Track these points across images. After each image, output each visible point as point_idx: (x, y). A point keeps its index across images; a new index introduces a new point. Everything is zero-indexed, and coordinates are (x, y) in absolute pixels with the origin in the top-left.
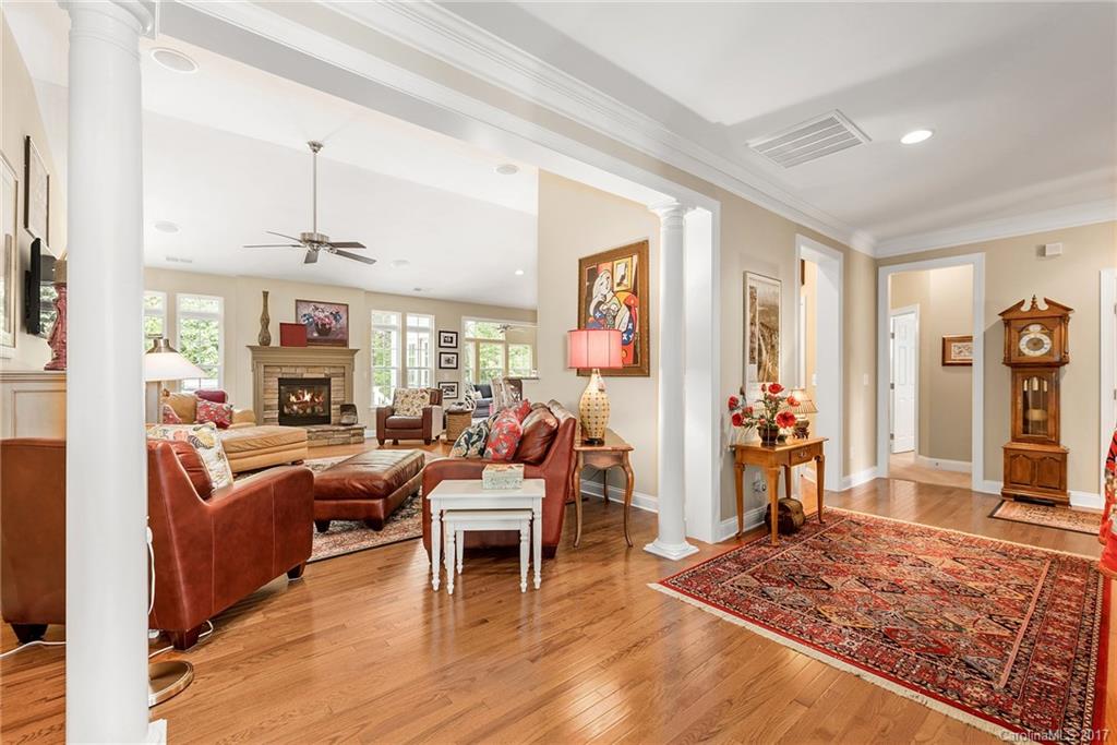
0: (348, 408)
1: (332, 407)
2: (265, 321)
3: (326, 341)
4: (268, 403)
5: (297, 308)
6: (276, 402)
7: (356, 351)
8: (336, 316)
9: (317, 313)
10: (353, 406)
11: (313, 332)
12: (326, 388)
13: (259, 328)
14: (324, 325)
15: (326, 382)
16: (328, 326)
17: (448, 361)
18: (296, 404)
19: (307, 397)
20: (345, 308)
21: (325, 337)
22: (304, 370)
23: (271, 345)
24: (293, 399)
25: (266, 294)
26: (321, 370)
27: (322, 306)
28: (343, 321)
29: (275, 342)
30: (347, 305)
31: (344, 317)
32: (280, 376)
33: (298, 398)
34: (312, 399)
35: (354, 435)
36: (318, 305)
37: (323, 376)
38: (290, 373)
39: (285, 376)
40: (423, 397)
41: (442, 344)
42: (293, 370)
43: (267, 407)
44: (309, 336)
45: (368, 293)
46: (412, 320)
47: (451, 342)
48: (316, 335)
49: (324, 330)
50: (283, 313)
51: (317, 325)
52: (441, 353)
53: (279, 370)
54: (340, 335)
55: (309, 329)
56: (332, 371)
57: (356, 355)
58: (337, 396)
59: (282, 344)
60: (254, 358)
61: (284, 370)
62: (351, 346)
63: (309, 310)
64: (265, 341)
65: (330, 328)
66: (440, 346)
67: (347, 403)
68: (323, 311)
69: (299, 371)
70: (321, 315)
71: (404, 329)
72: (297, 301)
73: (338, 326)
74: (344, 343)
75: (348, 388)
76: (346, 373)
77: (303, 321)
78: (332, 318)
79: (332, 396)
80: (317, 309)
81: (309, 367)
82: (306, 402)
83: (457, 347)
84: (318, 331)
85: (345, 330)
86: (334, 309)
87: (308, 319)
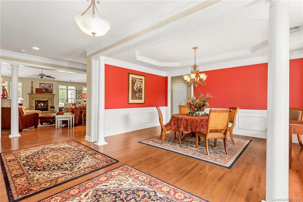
0: (53, 107)
1: (49, 107)
2: (32, 88)
3: (47, 92)
4: (33, 106)
5: (40, 85)
6: (35, 106)
7: (55, 94)
8: (50, 87)
9: (45, 86)
10: (54, 107)
12: (47, 103)
13: (30, 89)
14: (47, 89)
15: (47, 101)
17: (79, 97)
19: (42, 105)
22: (42, 99)
24: (39, 105)
25: (32, 82)
26: (46, 99)
28: (51, 88)
29: (34, 92)
30: (53, 84)
33: (40, 105)
37: (46, 100)
38: (38, 99)
40: (70, 105)
41: (77, 93)
42: (39, 99)
43: (32, 107)
44: (43, 91)
45: (58, 81)
46: (69, 87)
47: (80, 92)
48: (45, 91)
50: (37, 86)
51: (45, 89)
52: (77, 95)
53: (35, 99)
55: (43, 89)
56: (49, 99)
57: (55, 96)
58: (50, 105)
59: (36, 93)
60: (29, 96)
61: (37, 99)
63: (43, 85)
64: (32, 92)
67: (52, 106)
68: (46, 85)
69: (40, 99)
70: (46, 86)
71: (67, 90)
72: (40, 83)
74: (52, 93)
75: (53, 103)
76: (52, 99)
77: (41, 88)
78: (49, 87)
79: (49, 105)
80: (45, 85)
81: (43, 98)
82: (42, 106)
83: (81, 94)
84: (45, 90)
85: (52, 90)
86: (49, 85)
87: (43, 87)
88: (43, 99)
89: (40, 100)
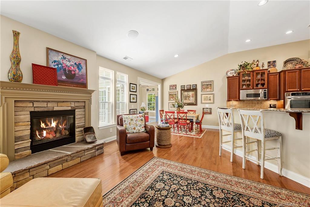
0: (89, 130)
1: (77, 130)
2: (16, 60)
3: (72, 83)
5: (48, 54)
7: (93, 91)
8: (79, 66)
9: (65, 61)
10: (92, 128)
11: (62, 75)
12: (71, 117)
14: (70, 71)
15: (72, 112)
16: (73, 73)
17: (133, 99)
18: (45, 129)
19: (54, 124)
20: (84, 61)
21: (71, 80)
23: (23, 82)
24: (43, 125)
25: (16, 35)
26: (69, 104)
27: (69, 57)
28: (83, 70)
29: (27, 78)
30: (86, 60)
31: (84, 68)
32: (32, 110)
33: (46, 125)
34: (57, 126)
35: (98, 150)
36: (65, 56)
37: (69, 108)
38: (41, 107)
39: (36, 110)
42: (45, 105)
43: (20, 139)
44: (59, 78)
46: (119, 76)
47: (134, 89)
48: (64, 77)
49: (71, 75)
51: (65, 70)
52: (130, 94)
53: (31, 105)
54: (82, 80)
55: (58, 73)
56: (77, 104)
57: (93, 94)
58: (80, 122)
59: (34, 83)
60: (3, 94)
61: (35, 104)
62: (89, 88)
63: (59, 58)
64: (16, 78)
65: (75, 74)
66: (130, 91)
67: (87, 126)
68: (69, 61)
69: (50, 105)
70: (68, 64)
71: (116, 81)
72: (48, 49)
73: (80, 73)
74: (85, 85)
75: (87, 116)
76: (86, 106)
77: (52, 65)
78: (76, 67)
79: (76, 123)
80: (65, 58)
81: (58, 102)
82: (53, 128)
83: (136, 92)
84: (66, 75)
85: (85, 77)
86: (77, 61)
87: (58, 65)
88: (59, 104)
89: (51, 109)
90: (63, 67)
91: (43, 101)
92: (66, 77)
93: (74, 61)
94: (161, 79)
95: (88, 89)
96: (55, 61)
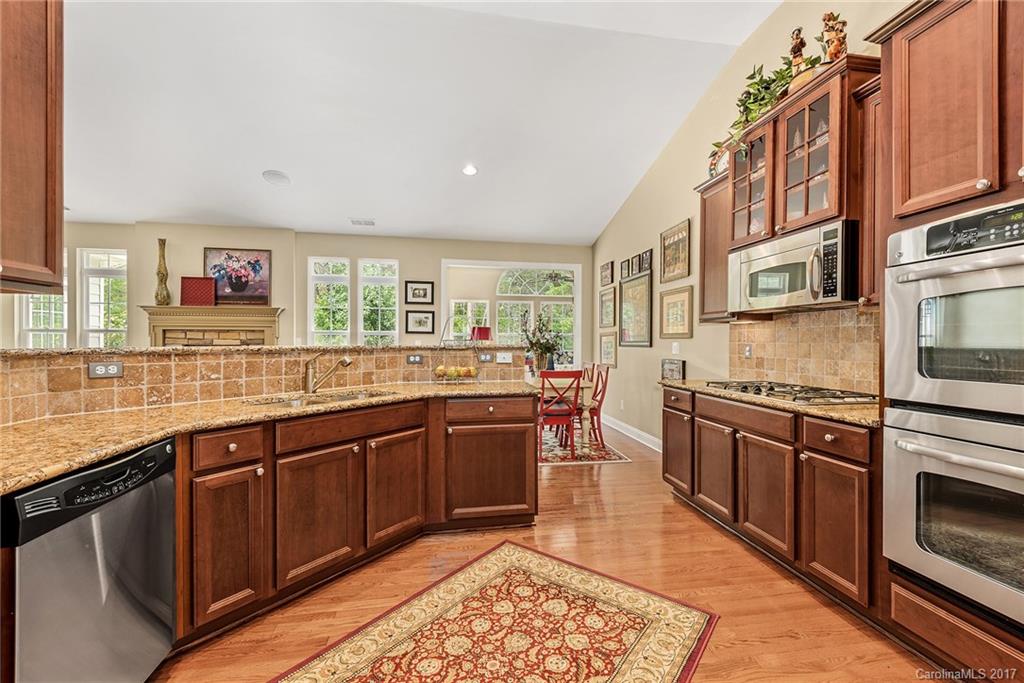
2: (163, 277)
3: (242, 298)
5: (205, 257)
7: (281, 310)
8: (255, 266)
9: (230, 263)
11: (225, 286)
13: (154, 285)
14: (239, 278)
16: (244, 280)
17: (420, 323)
20: (266, 254)
21: (240, 294)
22: (215, 335)
23: (171, 304)
25: (162, 243)
26: (235, 335)
27: (237, 254)
28: (264, 272)
30: (270, 251)
31: (266, 267)
32: (185, 343)
36: (231, 253)
38: (197, 339)
41: (411, 299)
42: (200, 335)
44: (220, 293)
45: (300, 234)
46: (365, 267)
47: (425, 296)
48: (228, 290)
49: (239, 284)
50: (189, 263)
51: (230, 278)
52: (407, 312)
53: (183, 335)
54: (260, 290)
55: (220, 283)
56: (250, 336)
57: (281, 317)
59: (181, 304)
60: (150, 321)
61: (189, 335)
62: (275, 305)
63: (218, 259)
64: (164, 300)
65: (247, 282)
66: (407, 302)
68: (238, 261)
69: (208, 336)
70: (236, 265)
72: (205, 249)
73: (258, 279)
74: (264, 300)
76: (266, 339)
77: (213, 274)
78: (249, 268)
80: (230, 257)
81: (220, 331)
83: (432, 303)
84: (232, 285)
85: (266, 285)
86: (252, 258)
87: (219, 271)
88: (222, 336)
90: (227, 272)
91: (198, 331)
92: (232, 288)
93: (246, 258)
94: (587, 247)
95: (273, 307)
96: (215, 266)
